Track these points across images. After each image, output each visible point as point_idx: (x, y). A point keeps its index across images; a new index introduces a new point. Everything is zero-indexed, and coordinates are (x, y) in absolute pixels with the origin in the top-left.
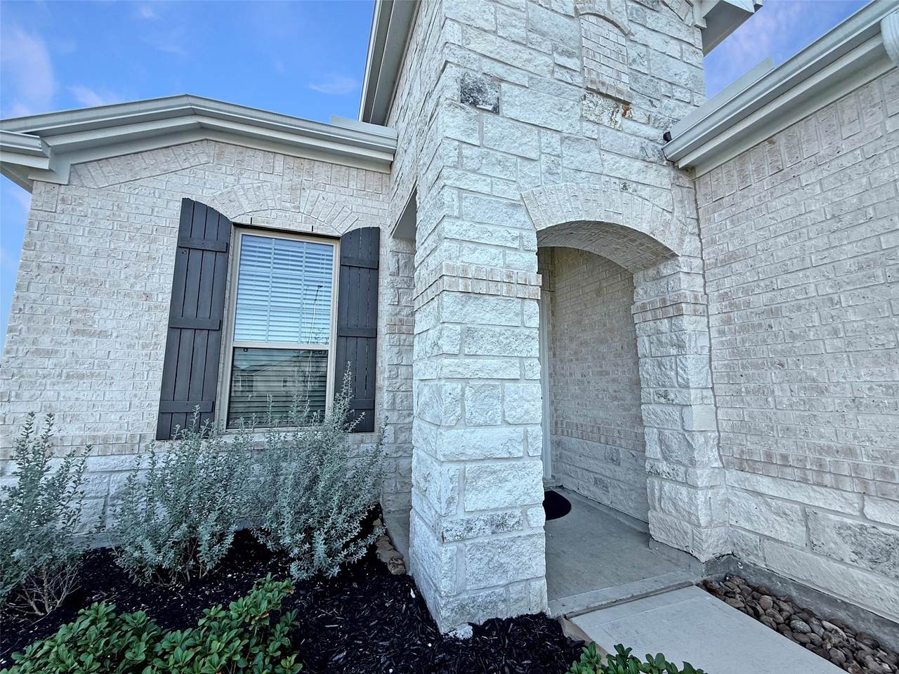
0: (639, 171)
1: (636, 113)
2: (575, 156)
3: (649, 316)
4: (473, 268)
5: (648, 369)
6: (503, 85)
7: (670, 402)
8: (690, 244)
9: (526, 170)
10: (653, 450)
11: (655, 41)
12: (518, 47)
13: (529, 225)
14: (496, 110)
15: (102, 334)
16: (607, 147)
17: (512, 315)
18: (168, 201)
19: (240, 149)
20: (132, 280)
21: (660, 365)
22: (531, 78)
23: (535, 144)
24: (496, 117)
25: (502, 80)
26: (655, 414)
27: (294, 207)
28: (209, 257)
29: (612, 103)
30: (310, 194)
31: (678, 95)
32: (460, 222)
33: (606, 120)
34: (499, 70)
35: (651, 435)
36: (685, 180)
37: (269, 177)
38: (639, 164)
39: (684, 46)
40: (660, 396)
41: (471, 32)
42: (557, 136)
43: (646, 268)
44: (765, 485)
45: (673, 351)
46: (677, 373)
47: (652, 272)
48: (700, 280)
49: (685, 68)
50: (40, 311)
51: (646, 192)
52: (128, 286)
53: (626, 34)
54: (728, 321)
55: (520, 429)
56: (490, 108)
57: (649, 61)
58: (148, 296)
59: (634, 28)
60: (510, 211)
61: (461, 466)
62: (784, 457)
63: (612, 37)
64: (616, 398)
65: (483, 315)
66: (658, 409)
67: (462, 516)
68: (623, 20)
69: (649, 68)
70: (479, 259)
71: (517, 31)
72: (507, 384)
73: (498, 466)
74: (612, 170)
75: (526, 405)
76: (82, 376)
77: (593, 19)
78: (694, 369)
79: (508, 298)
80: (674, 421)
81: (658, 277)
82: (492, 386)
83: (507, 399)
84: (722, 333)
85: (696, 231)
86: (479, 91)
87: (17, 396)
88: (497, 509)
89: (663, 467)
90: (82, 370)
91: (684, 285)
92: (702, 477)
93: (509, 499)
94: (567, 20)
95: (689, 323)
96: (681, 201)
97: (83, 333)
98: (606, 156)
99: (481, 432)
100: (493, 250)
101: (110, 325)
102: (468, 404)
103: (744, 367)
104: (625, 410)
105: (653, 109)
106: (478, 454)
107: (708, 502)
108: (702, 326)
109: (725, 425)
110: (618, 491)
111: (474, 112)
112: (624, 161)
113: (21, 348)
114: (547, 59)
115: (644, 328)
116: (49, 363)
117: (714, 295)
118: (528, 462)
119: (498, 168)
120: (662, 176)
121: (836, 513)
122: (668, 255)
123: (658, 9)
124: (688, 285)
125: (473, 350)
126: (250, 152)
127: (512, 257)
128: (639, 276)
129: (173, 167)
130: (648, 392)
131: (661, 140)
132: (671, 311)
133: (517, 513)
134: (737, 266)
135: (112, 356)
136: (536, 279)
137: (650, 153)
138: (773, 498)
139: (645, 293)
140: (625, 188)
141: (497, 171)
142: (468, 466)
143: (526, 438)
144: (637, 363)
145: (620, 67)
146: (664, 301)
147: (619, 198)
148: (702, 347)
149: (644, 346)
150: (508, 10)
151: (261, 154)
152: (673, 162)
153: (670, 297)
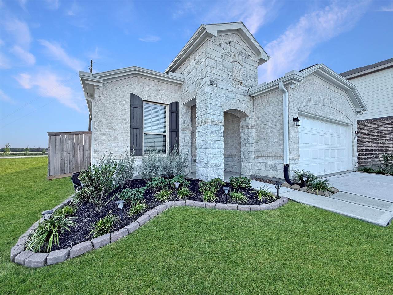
0: (243, 98)
1: (243, 84)
2: (231, 95)
3: (243, 128)
4: (213, 119)
5: (242, 140)
6: (218, 80)
7: (246, 146)
8: (252, 114)
9: (222, 98)
10: (242, 157)
11: (248, 66)
12: (221, 71)
13: (222, 110)
14: (216, 86)
15: (115, 130)
16: (237, 93)
17: (219, 128)
18: (127, 94)
19: (144, 79)
20: (121, 116)
21: (245, 139)
22: (223, 78)
23: (223, 93)
24: (217, 87)
25: (218, 79)
26: (243, 149)
27: (157, 96)
28: (138, 109)
29: (238, 82)
30: (161, 92)
31: (252, 79)
32: (210, 110)
33: (237, 87)
34: (217, 77)
35: (242, 153)
36: (252, 99)
37: (151, 87)
38: (243, 96)
39: (254, 67)
40: (244, 145)
41: (212, 68)
42: (227, 91)
43: (243, 118)
44: (260, 161)
45: (247, 136)
46: (248, 140)
47: (244, 119)
48: (253, 121)
49: (253, 72)
50: (101, 123)
51: (244, 102)
52: (120, 117)
53: (242, 66)
54: (257, 130)
55: (220, 150)
56: (215, 86)
57: (246, 71)
58: (125, 120)
59: (244, 64)
60: (219, 107)
61: (211, 156)
62: (263, 155)
63: (239, 66)
64: (235, 147)
65: (214, 128)
66: (244, 148)
67: (211, 164)
68: (241, 62)
69: (246, 73)
70: (214, 117)
71: (221, 67)
72: (218, 141)
73: (216, 156)
74: (237, 98)
75: (221, 145)
76: (112, 140)
77: (235, 63)
78: (251, 140)
79: (218, 125)
80: (246, 150)
81: (245, 120)
82: (216, 142)
83: (218, 144)
84: (256, 132)
85: (253, 111)
86: (214, 82)
87: (98, 145)
88: (216, 163)
89: (244, 159)
90: (112, 138)
91: (250, 122)
92: (251, 160)
93: (218, 162)
94: (230, 63)
95: (250, 130)
96: (251, 104)
97: (111, 129)
98: (237, 95)
99: (214, 150)
100: (216, 116)
101: (117, 127)
102: (212, 145)
103: (259, 139)
104: (237, 149)
105: (246, 83)
106: (213, 154)
107: (251, 165)
108: (253, 131)
109: (255, 151)
110: (235, 168)
111: (212, 86)
112: (240, 96)
113: (98, 133)
114: (226, 73)
115: (242, 131)
116: (104, 137)
117: (255, 125)
118: (221, 156)
119: (217, 98)
120: (247, 99)
121: (269, 163)
122: (247, 116)
123: (249, 58)
124: (251, 122)
125: (213, 135)
126: (146, 80)
127: (219, 117)
128: (241, 119)
129: (128, 84)
130: (242, 145)
131: (247, 90)
132: (247, 128)
133: (219, 164)
134: (259, 119)
135: (118, 135)
136: (223, 121)
137: (245, 93)
138: (261, 162)
139: (243, 123)
140: (240, 102)
141: (216, 99)
142: (212, 156)
143: (221, 152)
144: (240, 139)
145: (240, 74)
146: (246, 125)
147: (239, 104)
148: (253, 135)
149: (242, 135)
150: (219, 62)
151: (148, 80)
152: (250, 96)
153: (247, 125)
